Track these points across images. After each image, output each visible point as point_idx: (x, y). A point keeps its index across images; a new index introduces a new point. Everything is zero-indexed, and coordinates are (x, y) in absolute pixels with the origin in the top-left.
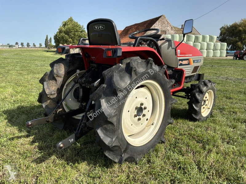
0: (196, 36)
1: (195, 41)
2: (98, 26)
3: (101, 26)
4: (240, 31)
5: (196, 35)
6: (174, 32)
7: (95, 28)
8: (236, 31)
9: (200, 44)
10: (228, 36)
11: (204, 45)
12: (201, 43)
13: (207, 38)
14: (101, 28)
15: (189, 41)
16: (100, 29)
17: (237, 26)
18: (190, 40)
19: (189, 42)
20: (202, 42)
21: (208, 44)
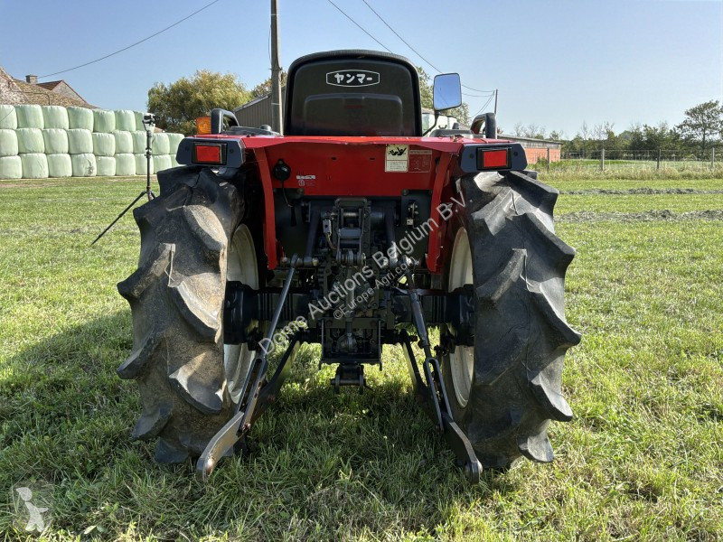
0: (98, 113)
1: (98, 129)
2: (349, 73)
3: (363, 76)
4: (199, 102)
5: (96, 110)
6: (19, 98)
7: (335, 80)
8: (188, 104)
9: (112, 136)
10: (169, 115)
11: (123, 138)
12: (114, 134)
13: (129, 119)
14: (361, 81)
15: (78, 127)
16: (356, 82)
17: (190, 90)
18: (80, 124)
19: (78, 130)
20: (118, 131)
21: (135, 137)
